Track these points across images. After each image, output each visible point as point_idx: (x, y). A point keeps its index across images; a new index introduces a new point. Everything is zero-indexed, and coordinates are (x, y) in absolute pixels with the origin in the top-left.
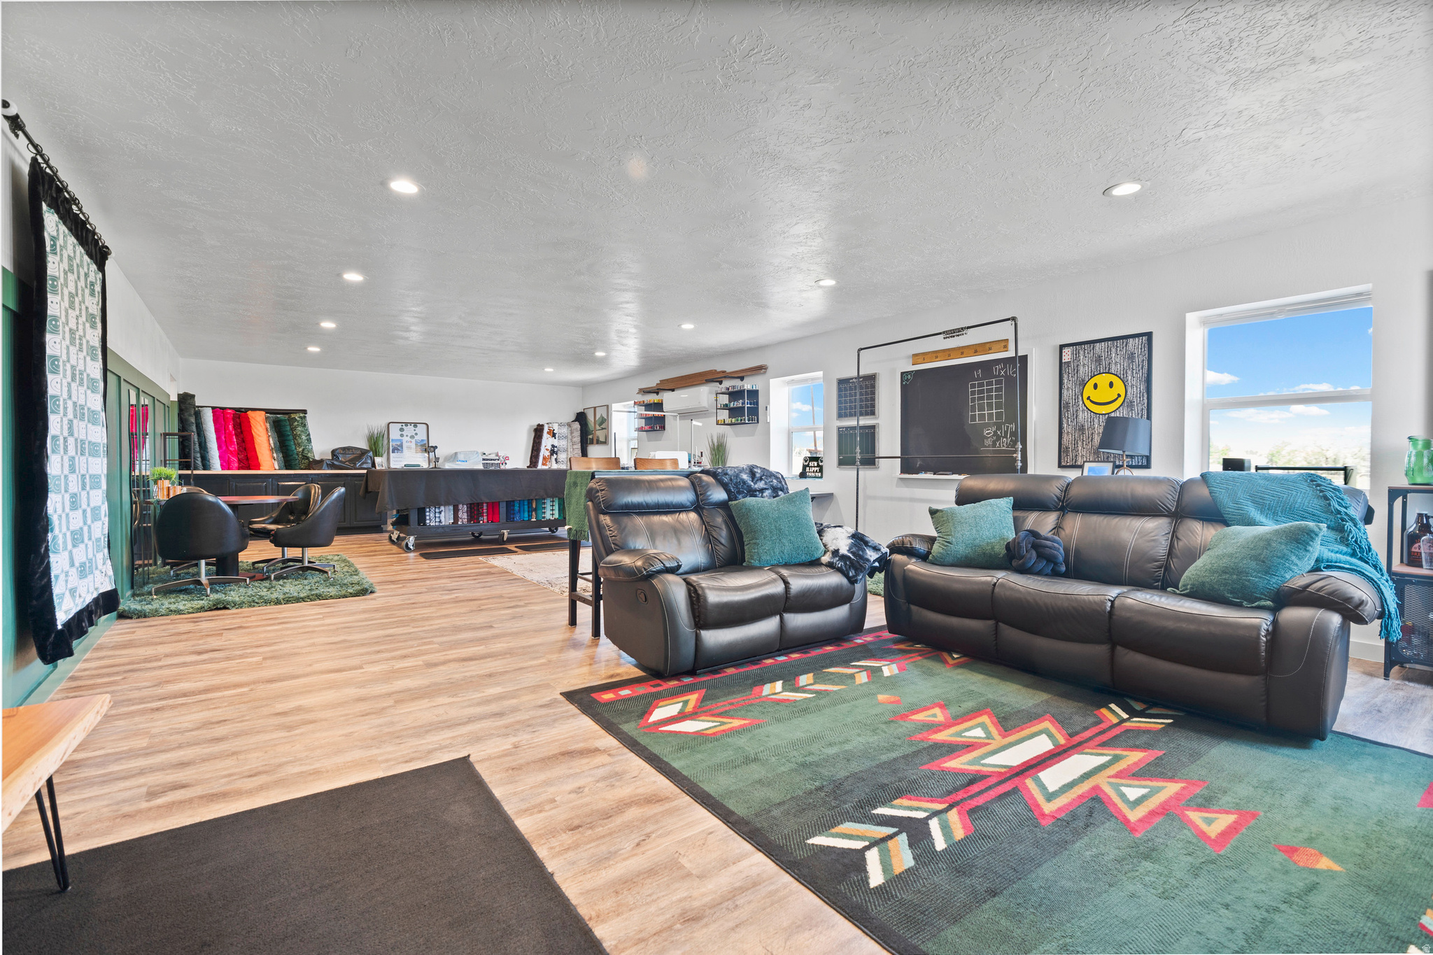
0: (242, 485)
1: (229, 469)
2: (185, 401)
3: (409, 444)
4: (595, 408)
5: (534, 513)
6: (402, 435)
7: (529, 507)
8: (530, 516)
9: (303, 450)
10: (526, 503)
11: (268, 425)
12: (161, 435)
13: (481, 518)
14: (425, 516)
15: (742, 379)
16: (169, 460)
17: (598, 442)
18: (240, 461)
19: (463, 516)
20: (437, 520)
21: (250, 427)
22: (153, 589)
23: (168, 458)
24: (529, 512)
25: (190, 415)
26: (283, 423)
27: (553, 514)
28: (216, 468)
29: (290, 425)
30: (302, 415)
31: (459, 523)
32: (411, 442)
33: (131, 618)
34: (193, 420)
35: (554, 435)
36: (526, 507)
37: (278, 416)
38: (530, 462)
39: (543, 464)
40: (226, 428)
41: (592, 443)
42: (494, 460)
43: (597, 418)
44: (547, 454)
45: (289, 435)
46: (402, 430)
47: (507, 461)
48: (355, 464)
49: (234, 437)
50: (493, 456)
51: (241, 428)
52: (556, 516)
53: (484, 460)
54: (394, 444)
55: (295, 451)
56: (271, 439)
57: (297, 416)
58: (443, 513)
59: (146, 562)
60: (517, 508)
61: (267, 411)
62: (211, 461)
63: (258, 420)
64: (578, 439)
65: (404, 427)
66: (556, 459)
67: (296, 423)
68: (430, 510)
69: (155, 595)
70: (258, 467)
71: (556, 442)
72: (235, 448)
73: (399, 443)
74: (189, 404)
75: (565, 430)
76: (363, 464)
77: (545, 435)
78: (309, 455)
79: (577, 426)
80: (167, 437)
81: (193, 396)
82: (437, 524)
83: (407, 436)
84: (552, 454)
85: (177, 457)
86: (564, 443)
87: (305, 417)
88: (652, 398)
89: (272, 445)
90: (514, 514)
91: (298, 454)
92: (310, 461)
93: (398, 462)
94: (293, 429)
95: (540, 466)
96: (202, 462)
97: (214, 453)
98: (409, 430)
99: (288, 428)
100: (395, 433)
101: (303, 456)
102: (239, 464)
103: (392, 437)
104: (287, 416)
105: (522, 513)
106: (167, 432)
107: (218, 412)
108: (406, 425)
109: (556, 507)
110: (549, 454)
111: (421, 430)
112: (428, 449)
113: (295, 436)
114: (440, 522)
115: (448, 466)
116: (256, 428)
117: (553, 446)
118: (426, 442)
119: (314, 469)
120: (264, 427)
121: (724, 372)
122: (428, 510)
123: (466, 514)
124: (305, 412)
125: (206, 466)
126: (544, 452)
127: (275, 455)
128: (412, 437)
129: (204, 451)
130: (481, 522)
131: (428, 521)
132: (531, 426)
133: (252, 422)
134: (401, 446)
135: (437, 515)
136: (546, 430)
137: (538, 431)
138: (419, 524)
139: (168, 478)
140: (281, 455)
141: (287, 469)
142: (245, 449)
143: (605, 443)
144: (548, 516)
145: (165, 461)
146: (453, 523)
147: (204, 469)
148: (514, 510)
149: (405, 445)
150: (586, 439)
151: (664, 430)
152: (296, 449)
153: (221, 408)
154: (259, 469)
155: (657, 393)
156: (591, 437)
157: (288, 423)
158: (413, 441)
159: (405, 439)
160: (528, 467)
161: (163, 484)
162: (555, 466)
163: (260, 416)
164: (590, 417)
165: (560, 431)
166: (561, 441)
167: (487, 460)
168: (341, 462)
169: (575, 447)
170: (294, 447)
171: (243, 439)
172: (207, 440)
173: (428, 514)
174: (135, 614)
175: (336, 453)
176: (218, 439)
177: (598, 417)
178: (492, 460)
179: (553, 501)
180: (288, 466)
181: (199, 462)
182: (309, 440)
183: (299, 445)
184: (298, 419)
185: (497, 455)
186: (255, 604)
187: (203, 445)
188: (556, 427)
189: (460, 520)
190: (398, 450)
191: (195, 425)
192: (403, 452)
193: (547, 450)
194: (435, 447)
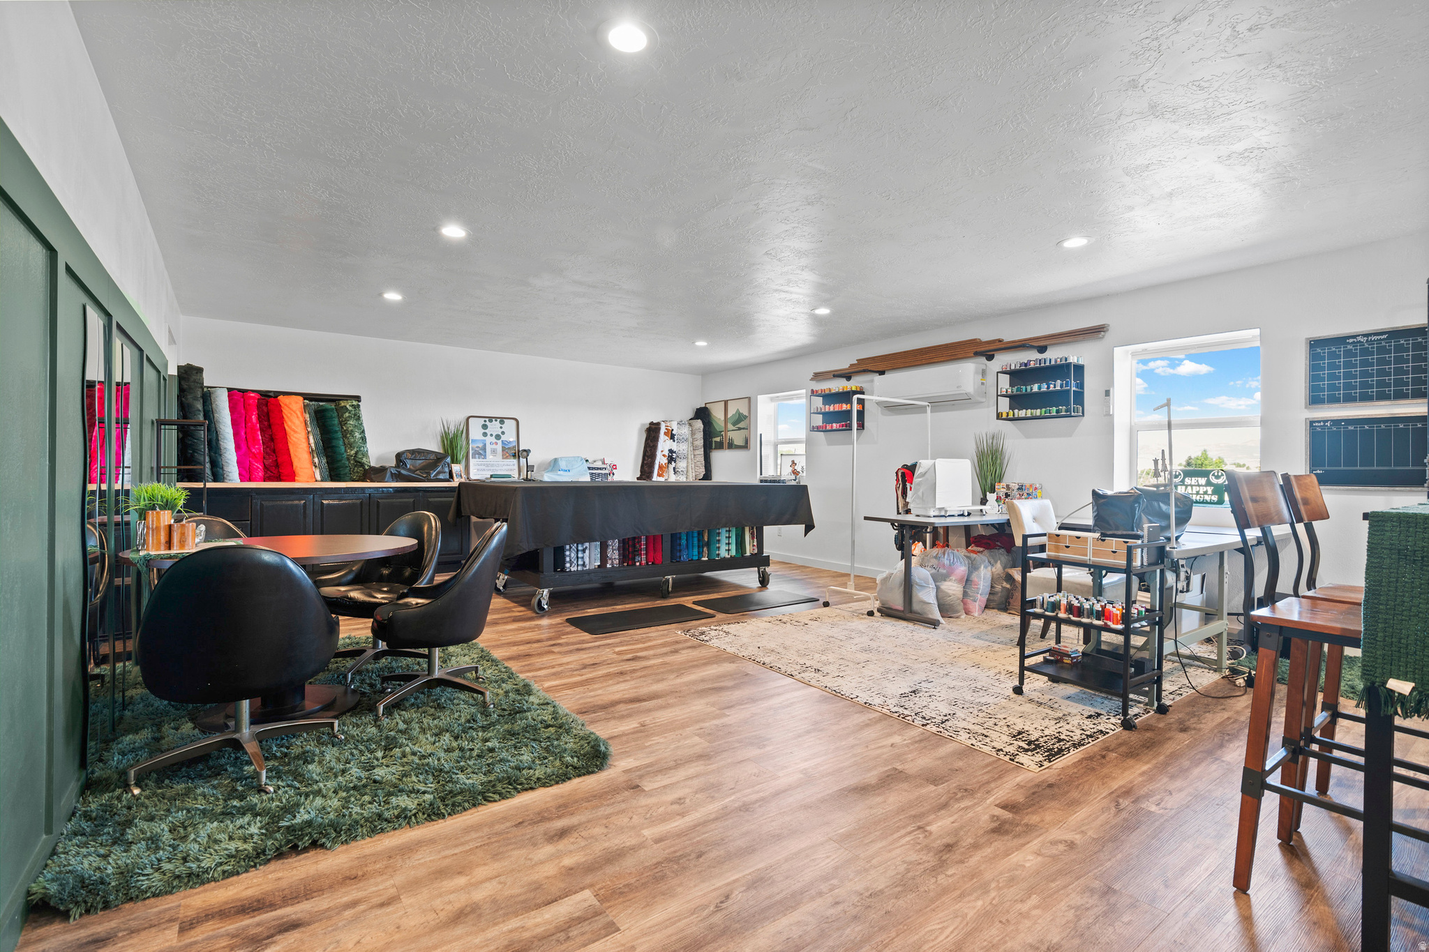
0: (271, 503)
1: (250, 480)
2: (189, 375)
3: (494, 446)
4: (726, 402)
5: (705, 549)
6: (485, 434)
7: (699, 540)
8: (700, 554)
9: (356, 453)
10: (696, 535)
11: (307, 416)
12: (153, 422)
13: (637, 558)
14: (564, 557)
15: (1042, 349)
16: (165, 467)
17: (731, 446)
18: (266, 468)
19: (614, 555)
20: (580, 562)
21: (281, 419)
22: (132, 773)
23: (162, 465)
24: (699, 547)
25: (196, 399)
26: (328, 414)
27: (729, 550)
28: (233, 479)
29: (340, 416)
30: (355, 403)
31: (608, 566)
32: (496, 444)
33: (65, 916)
34: (199, 406)
35: (672, 437)
36: (696, 540)
37: (321, 404)
38: (641, 472)
39: (659, 475)
40: (247, 420)
41: (720, 446)
42: (600, 469)
43: (730, 415)
44: (665, 461)
45: (336, 432)
46: (485, 427)
47: (614, 471)
48: (429, 474)
49: (259, 433)
50: (599, 464)
51: (269, 420)
52: (733, 553)
53: (589, 468)
54: (475, 446)
55: (345, 455)
56: (311, 438)
57: (348, 405)
58: (587, 551)
59: (119, 647)
60: (684, 542)
61: (306, 396)
62: (225, 468)
63: (294, 409)
64: (700, 442)
65: (488, 423)
66: (674, 469)
67: (347, 414)
68: (571, 547)
69: (138, 785)
70: (292, 477)
71: (674, 446)
72: (259, 449)
73: (480, 446)
74: (195, 381)
75: (685, 431)
76: (439, 473)
77: (662, 437)
78: (364, 460)
79: (699, 424)
80: (163, 427)
81: (200, 370)
82: (580, 568)
83: (491, 435)
84: (670, 462)
85: (174, 463)
86: (684, 447)
87: (359, 406)
88: (838, 385)
89: (313, 445)
90: (680, 551)
91: (348, 459)
92: (365, 470)
93: (479, 471)
94: (342, 423)
95: (655, 478)
96: (212, 469)
97: (229, 457)
98: (494, 427)
99: (336, 421)
100: (475, 432)
101: (356, 461)
102: (265, 472)
103: (471, 436)
104: (332, 406)
105: (690, 550)
106: (162, 418)
107: (237, 397)
108: (490, 421)
109: (733, 540)
110: (667, 461)
111: (509, 426)
112: (518, 454)
113: (345, 434)
114: (584, 565)
115: (548, 477)
116: (291, 421)
117: (671, 451)
118: (515, 444)
119: (372, 481)
120: (301, 419)
121: (1000, 341)
122: (568, 547)
123: (616, 552)
124: (358, 398)
125: (217, 476)
126: (660, 459)
127: (316, 460)
128: (498, 437)
129: (215, 453)
130: (638, 564)
131: (568, 565)
132: (643, 425)
133: (285, 411)
134: (484, 449)
135: (580, 555)
136: (663, 430)
137: (652, 432)
138: (555, 570)
139: (168, 505)
140: (324, 461)
141: (332, 481)
142: (274, 451)
143: (745, 446)
144: (723, 553)
145: (159, 468)
146: (599, 566)
147: (215, 480)
148: (680, 545)
149: (489, 448)
150: (711, 441)
151: (863, 429)
152: (346, 451)
153: (240, 390)
154: (293, 480)
155: (849, 378)
156: (718, 439)
157: (336, 414)
158: (499, 442)
159: (489, 439)
160: (638, 479)
161: (158, 519)
162: (673, 478)
163: (297, 403)
164: (718, 414)
165: (680, 432)
166: (681, 445)
167: (593, 468)
168: (409, 470)
169: (697, 452)
170: (343, 448)
171: (271, 436)
172: (221, 437)
173: (568, 553)
174: (77, 903)
175: (402, 458)
176: (236, 435)
177: (731, 413)
178: (598, 469)
179: (729, 531)
180: (334, 477)
181: (208, 471)
182: (364, 439)
183: (351, 446)
184: (350, 408)
185: (604, 463)
186: (385, 825)
187: (214, 443)
188: (674, 426)
189: (610, 562)
190: (480, 454)
191: (202, 414)
192: (485, 457)
193: (664, 455)
194: (528, 452)
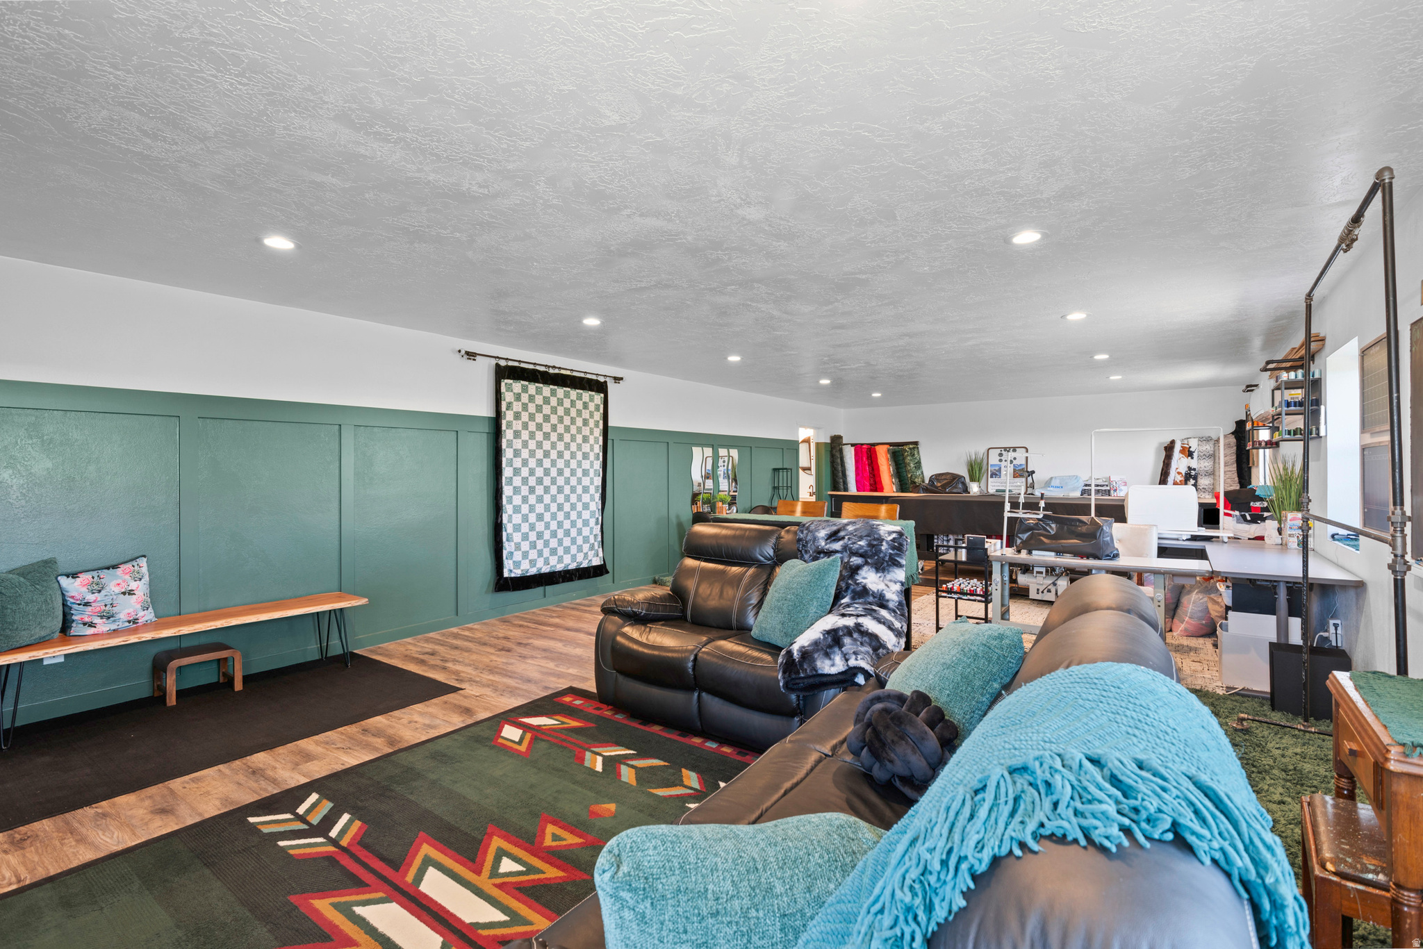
1: (862, 491)
2: (835, 440)
3: (1007, 469)
6: (1001, 460)
9: (915, 476)
11: (889, 455)
18: (871, 485)
21: (876, 458)
25: (837, 454)
26: (899, 454)
28: (853, 491)
29: (905, 455)
30: (916, 446)
32: (1009, 467)
35: (1190, 455)
37: (895, 448)
40: (860, 459)
42: (1101, 486)
45: (903, 464)
46: (1001, 455)
49: (866, 466)
51: (871, 459)
53: (1085, 485)
54: (993, 469)
55: (908, 477)
56: (891, 467)
57: (907, 448)
61: (889, 444)
62: (849, 484)
63: (882, 452)
64: (1232, 458)
65: (1003, 452)
66: (1194, 486)
67: (907, 453)
70: (881, 489)
71: (1194, 463)
72: (866, 474)
73: (997, 468)
74: (836, 443)
75: (1208, 448)
77: (1177, 454)
79: (1230, 439)
81: (840, 437)
83: (1006, 461)
84: (1188, 479)
86: (1207, 464)
87: (918, 447)
89: (892, 472)
91: (911, 480)
92: (917, 486)
93: (996, 487)
94: (905, 459)
97: (851, 479)
98: (1008, 455)
99: (902, 458)
100: (994, 459)
101: (915, 481)
102: (869, 487)
103: (990, 463)
104: (901, 449)
107: (856, 448)
108: (1005, 450)
110: (1184, 479)
111: (1020, 454)
112: (1026, 474)
116: (881, 458)
117: (1190, 468)
118: (1025, 466)
120: (886, 458)
124: (916, 443)
125: (846, 489)
126: (1178, 477)
127: (893, 480)
128: (1011, 462)
129: (845, 476)
132: (1159, 444)
133: (878, 454)
134: (1000, 470)
136: (1178, 448)
137: (1169, 449)
140: (897, 481)
141: (902, 492)
142: (873, 476)
147: (845, 492)
149: (1003, 470)
152: (909, 474)
153: (858, 444)
154: (883, 493)
157: (902, 454)
158: (1012, 466)
159: (1003, 464)
163: (883, 449)
165: (1201, 448)
166: (1202, 462)
169: (1228, 468)
170: (907, 473)
171: (872, 467)
172: (846, 469)
175: (932, 479)
176: (856, 468)
178: (1099, 486)
180: (902, 490)
181: (842, 487)
184: (912, 449)
187: (844, 473)
188: (1194, 444)
190: (996, 475)
192: (1000, 477)
193: (1179, 473)
194: (1033, 472)
